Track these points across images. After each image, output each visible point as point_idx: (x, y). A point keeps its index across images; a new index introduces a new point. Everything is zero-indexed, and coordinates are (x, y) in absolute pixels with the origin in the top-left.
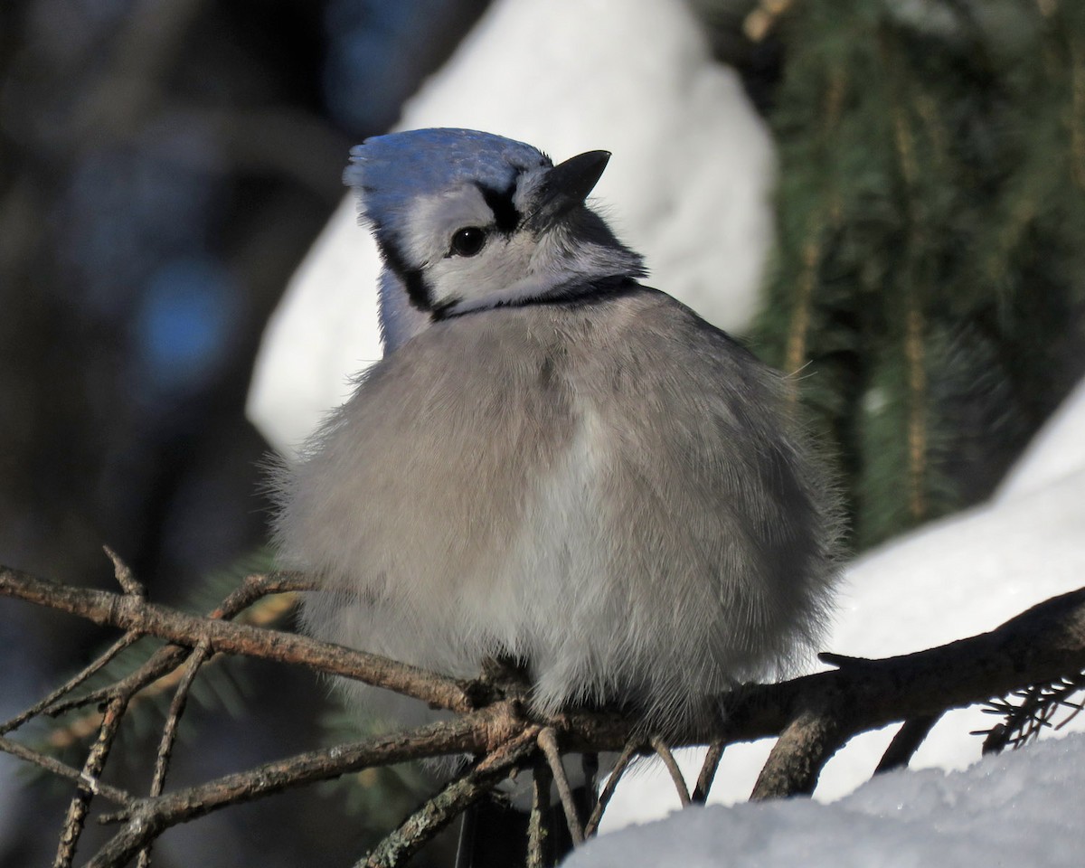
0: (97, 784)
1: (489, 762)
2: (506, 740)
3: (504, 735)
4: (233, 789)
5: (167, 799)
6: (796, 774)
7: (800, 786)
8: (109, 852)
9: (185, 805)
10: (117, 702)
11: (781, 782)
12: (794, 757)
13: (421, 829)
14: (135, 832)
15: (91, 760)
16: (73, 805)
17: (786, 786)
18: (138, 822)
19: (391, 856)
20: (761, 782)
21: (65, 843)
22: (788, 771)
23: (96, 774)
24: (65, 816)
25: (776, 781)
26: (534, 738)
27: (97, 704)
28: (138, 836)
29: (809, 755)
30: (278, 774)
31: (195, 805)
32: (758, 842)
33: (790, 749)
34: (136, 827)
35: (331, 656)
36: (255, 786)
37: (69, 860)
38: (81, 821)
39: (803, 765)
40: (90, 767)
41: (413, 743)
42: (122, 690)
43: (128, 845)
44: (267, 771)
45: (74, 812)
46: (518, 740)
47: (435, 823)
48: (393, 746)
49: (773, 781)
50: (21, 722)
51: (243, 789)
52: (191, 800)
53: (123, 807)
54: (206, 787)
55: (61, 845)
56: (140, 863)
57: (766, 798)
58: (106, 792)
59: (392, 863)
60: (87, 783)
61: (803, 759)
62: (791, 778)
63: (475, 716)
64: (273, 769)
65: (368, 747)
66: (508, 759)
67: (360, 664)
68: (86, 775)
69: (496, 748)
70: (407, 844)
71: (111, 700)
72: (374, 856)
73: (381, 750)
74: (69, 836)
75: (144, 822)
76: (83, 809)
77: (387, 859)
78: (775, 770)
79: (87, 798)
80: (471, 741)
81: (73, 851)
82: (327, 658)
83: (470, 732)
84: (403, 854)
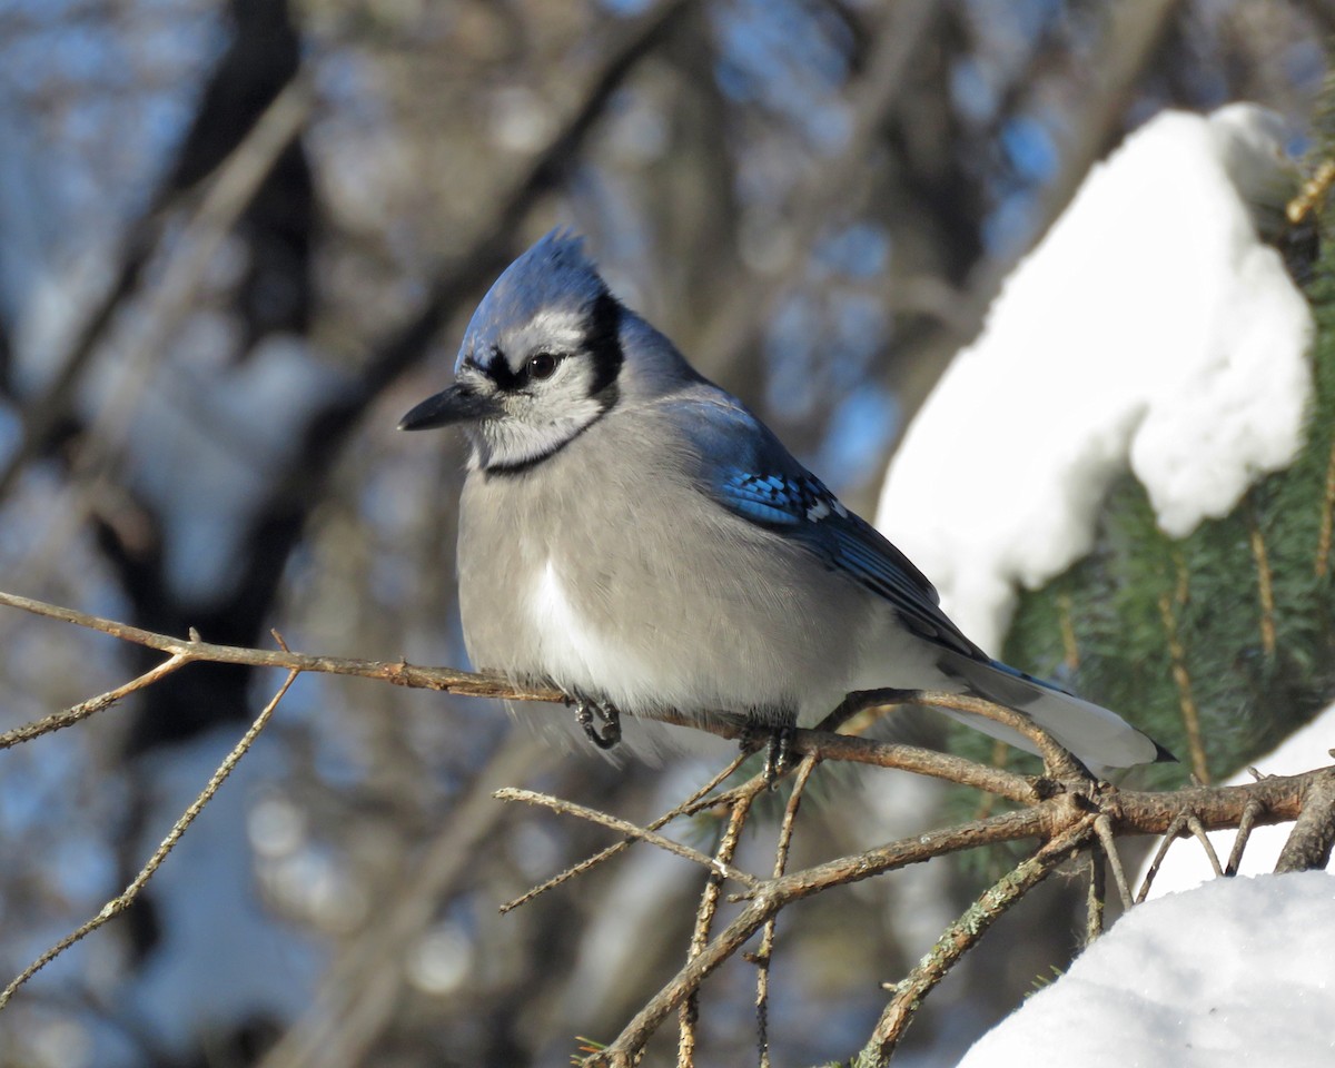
0: (726, 870)
1: (1054, 845)
2: (1068, 826)
3: (1066, 822)
4: (840, 871)
5: (786, 880)
6: (1311, 851)
7: (1315, 862)
8: (737, 925)
9: (800, 885)
10: (742, 801)
11: (1299, 858)
12: (1310, 838)
13: (997, 902)
14: (759, 908)
15: (722, 850)
16: (708, 889)
17: (1303, 862)
18: (761, 900)
19: (973, 925)
20: (1282, 859)
21: (702, 921)
22: (1305, 850)
23: (726, 861)
24: (701, 898)
25: (1295, 858)
26: (1091, 824)
27: (725, 804)
28: (761, 912)
29: (1323, 835)
30: (878, 858)
31: (808, 885)
32: (1276, 907)
33: (1306, 831)
34: (760, 904)
35: (920, 759)
36: (859, 868)
37: (706, 934)
38: (715, 902)
39: (1317, 845)
40: (721, 856)
41: (989, 830)
42: (746, 791)
43: (754, 919)
44: (868, 855)
45: (709, 894)
46: (1078, 826)
47: (1009, 897)
48: (972, 833)
49: (1292, 858)
50: (663, 823)
51: (848, 872)
52: (805, 880)
53: (749, 888)
54: (818, 869)
55: (698, 923)
56: (765, 938)
57: (1287, 871)
58: (734, 875)
59: (974, 931)
60: (718, 868)
61: (1317, 839)
62: (1307, 855)
63: (1042, 807)
64: (873, 854)
65: (952, 834)
66: (1070, 842)
67: (944, 765)
68: (717, 862)
69: (1059, 833)
70: (986, 915)
71: (738, 800)
72: (959, 926)
73: (963, 836)
74: (705, 915)
75: (766, 900)
76: (716, 892)
77: (970, 927)
78: (1294, 848)
79: (720, 882)
80: (1038, 827)
81: (709, 927)
82: (917, 761)
83: (1038, 820)
84: (984, 924)
